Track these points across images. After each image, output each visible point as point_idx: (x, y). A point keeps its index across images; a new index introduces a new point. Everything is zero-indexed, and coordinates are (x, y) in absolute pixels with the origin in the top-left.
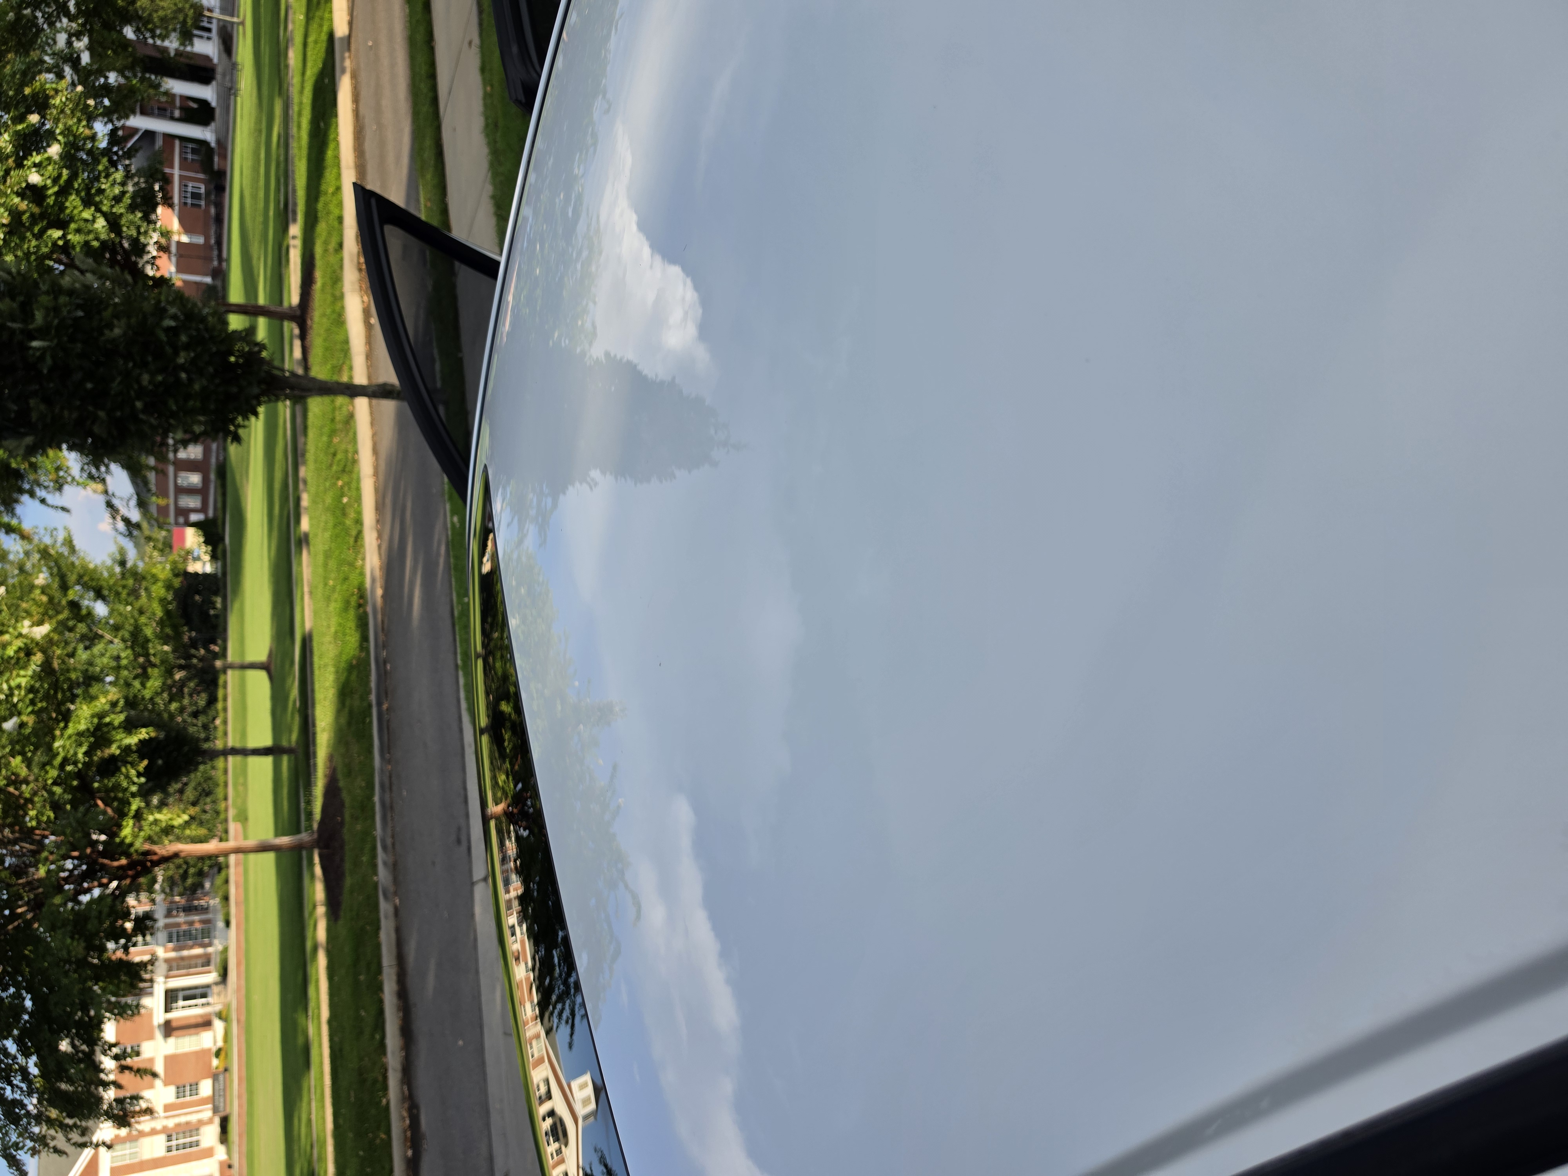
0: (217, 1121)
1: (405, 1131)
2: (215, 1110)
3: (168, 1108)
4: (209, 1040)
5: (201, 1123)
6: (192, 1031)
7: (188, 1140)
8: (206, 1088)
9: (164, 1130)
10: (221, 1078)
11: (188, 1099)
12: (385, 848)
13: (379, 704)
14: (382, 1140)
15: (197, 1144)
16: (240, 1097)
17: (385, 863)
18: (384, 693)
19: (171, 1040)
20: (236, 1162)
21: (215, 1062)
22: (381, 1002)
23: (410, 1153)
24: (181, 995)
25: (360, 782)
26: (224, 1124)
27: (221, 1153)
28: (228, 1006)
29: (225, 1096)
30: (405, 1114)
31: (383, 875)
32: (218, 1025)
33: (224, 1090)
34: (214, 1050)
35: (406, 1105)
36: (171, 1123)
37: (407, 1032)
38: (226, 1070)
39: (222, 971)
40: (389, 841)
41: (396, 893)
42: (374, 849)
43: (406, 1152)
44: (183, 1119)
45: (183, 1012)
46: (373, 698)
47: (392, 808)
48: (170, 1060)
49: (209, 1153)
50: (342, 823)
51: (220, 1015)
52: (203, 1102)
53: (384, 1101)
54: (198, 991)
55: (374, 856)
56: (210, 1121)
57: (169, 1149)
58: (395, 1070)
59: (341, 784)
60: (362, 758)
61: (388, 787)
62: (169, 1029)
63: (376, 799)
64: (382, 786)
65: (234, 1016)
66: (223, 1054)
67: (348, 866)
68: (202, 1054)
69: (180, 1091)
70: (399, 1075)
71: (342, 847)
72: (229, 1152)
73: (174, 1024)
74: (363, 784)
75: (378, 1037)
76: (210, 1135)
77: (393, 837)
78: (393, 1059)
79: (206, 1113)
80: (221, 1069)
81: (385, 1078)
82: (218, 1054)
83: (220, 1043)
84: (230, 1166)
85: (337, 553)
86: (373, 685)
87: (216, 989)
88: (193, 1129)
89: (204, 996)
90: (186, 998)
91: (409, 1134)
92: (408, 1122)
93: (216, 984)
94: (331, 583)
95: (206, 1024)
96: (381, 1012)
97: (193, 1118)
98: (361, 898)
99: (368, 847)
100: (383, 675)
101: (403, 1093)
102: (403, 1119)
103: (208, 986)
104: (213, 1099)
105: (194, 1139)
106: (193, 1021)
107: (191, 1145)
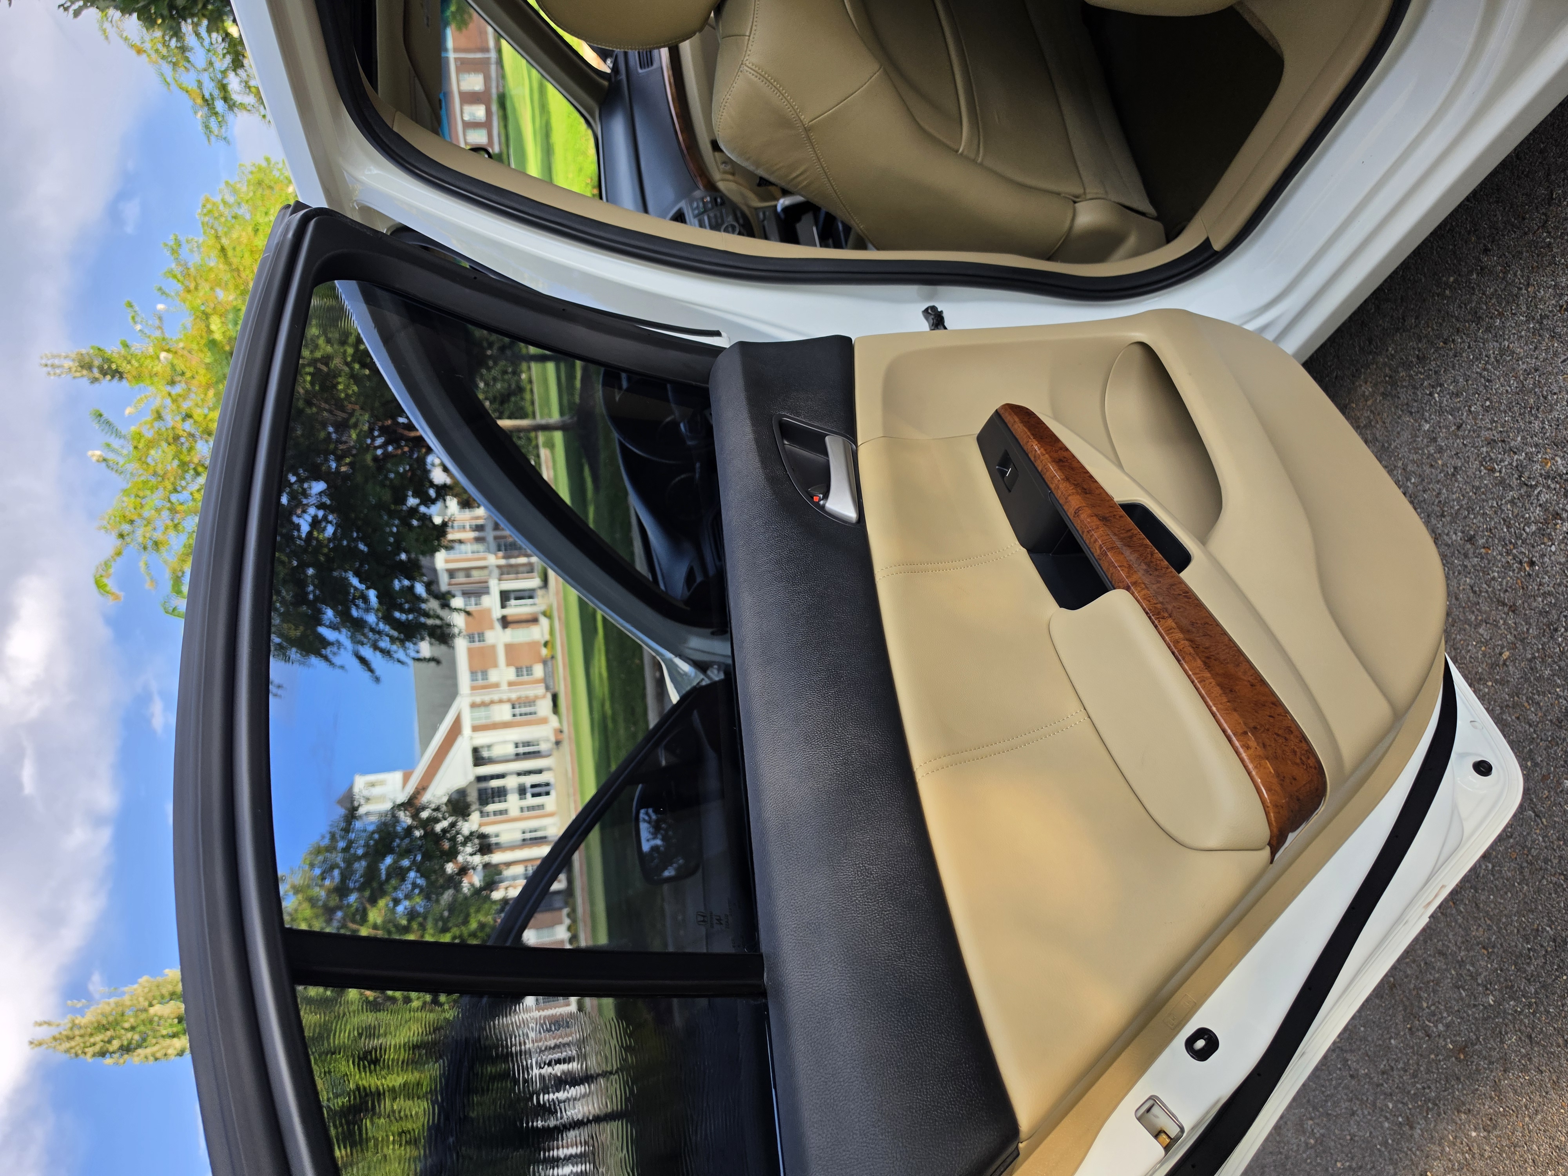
0: (549, 697)
2: (547, 688)
3: (510, 684)
4: (538, 633)
5: (537, 698)
6: (524, 625)
7: (528, 709)
8: (538, 670)
9: (509, 701)
10: (550, 663)
11: (525, 678)
15: (535, 713)
16: (565, 679)
19: (508, 631)
20: (565, 728)
21: (544, 652)
24: (512, 595)
26: (555, 698)
27: (554, 722)
28: (550, 607)
29: (553, 677)
32: (544, 621)
33: (553, 673)
34: (543, 642)
36: (514, 696)
38: (553, 657)
39: (543, 577)
44: (523, 694)
45: (515, 609)
48: (510, 648)
49: (544, 721)
51: (544, 614)
52: (537, 682)
54: (526, 594)
56: (544, 697)
57: (514, 715)
62: (505, 622)
65: (555, 614)
66: (549, 646)
68: (533, 645)
69: (519, 672)
72: (560, 721)
73: (509, 619)
76: (544, 707)
79: (540, 690)
80: (549, 656)
82: (546, 644)
83: (547, 637)
84: (561, 732)
87: (540, 593)
88: (531, 702)
89: (531, 597)
90: (517, 598)
93: (540, 588)
95: (534, 620)
97: (531, 693)
103: (533, 590)
104: (544, 680)
105: (532, 709)
106: (524, 617)
107: (531, 714)
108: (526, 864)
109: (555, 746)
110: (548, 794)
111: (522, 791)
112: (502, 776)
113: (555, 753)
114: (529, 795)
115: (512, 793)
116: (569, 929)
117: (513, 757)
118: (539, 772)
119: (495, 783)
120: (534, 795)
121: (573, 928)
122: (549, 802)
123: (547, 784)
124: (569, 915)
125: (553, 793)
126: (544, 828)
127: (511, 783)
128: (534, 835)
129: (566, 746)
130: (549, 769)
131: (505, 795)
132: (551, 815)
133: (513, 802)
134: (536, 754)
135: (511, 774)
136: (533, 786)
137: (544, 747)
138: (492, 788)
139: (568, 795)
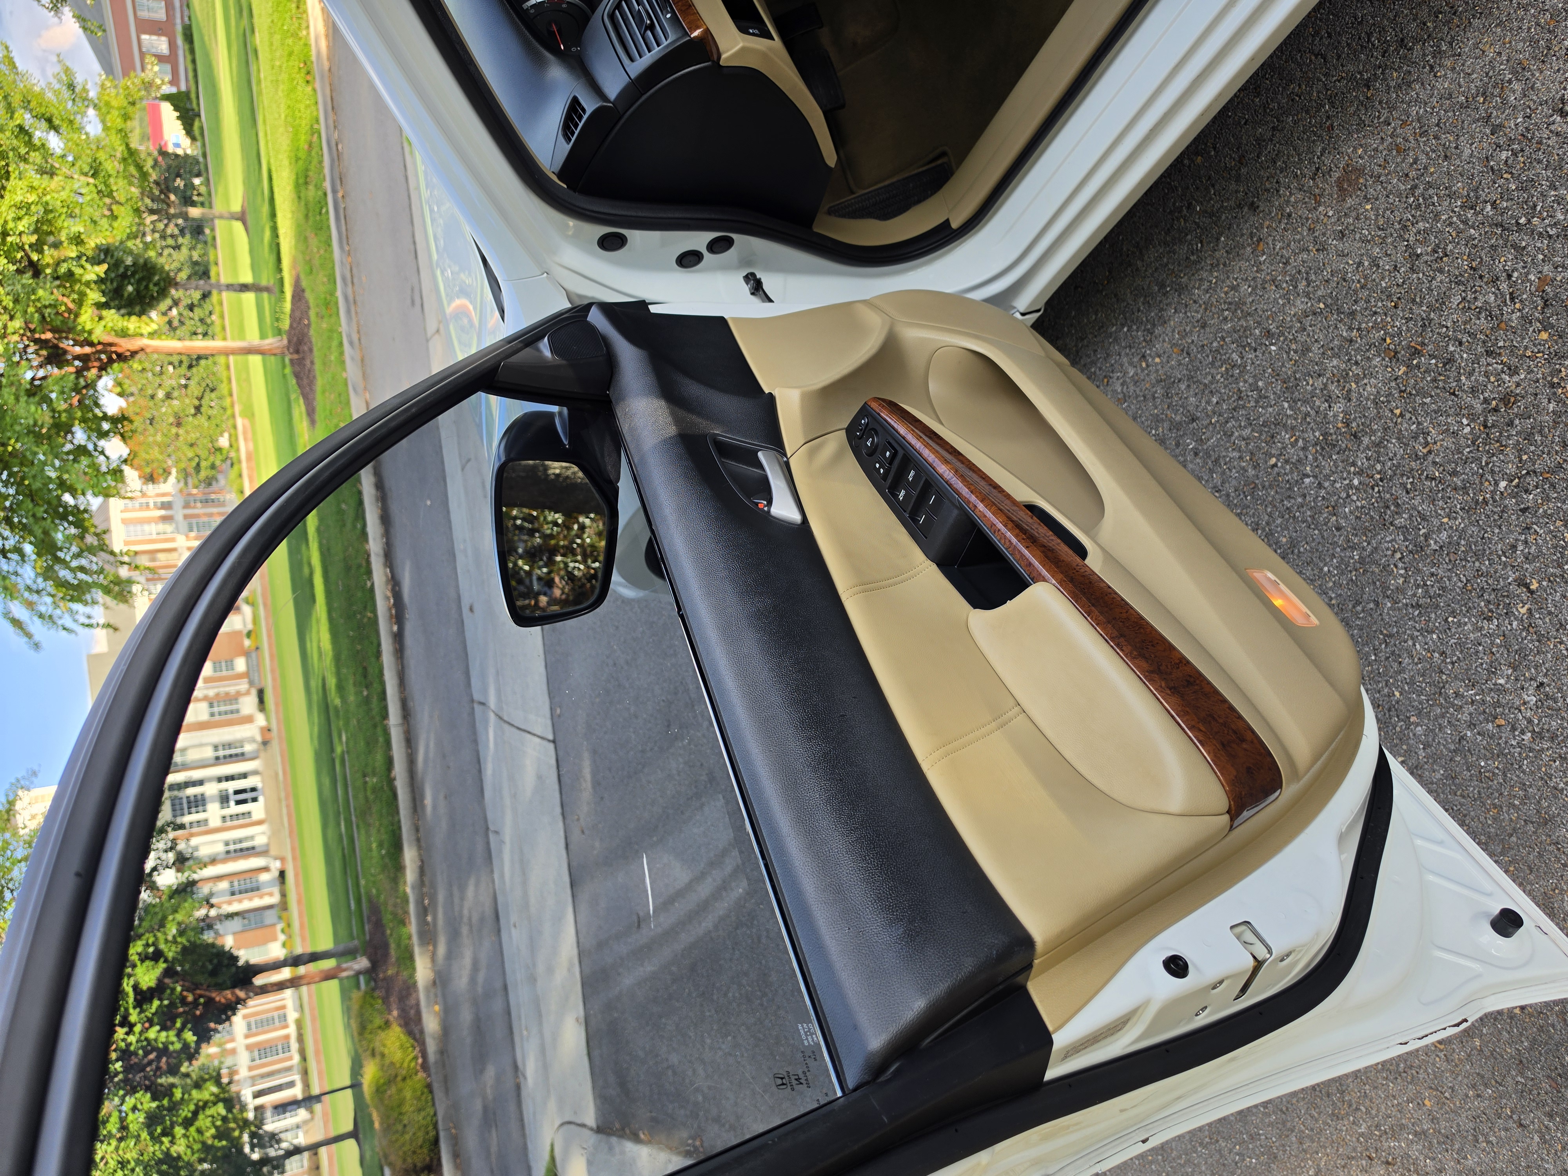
0: (254, 692)
1: (390, 609)
2: (251, 683)
3: (207, 680)
4: (239, 623)
5: (239, 694)
7: (228, 708)
8: (241, 665)
9: (206, 698)
10: (254, 655)
11: (224, 673)
12: (351, 343)
13: (334, 191)
14: (369, 618)
15: (238, 711)
16: (273, 671)
17: (353, 359)
18: (339, 179)
20: (274, 726)
21: (247, 643)
22: (360, 493)
23: (395, 628)
25: (322, 277)
26: (261, 694)
27: (261, 720)
29: (258, 671)
30: (389, 594)
31: (352, 371)
32: (246, 609)
33: (258, 665)
34: (245, 632)
35: (390, 587)
36: (211, 693)
37: (386, 519)
38: (257, 648)
40: (355, 337)
41: (365, 389)
42: (341, 344)
43: (391, 628)
44: (222, 690)
46: (327, 185)
47: (355, 302)
49: (249, 719)
50: (309, 325)
51: (247, 602)
52: (240, 676)
53: (369, 584)
55: (342, 353)
56: (248, 693)
57: (212, 715)
58: (377, 555)
59: (304, 284)
60: (322, 252)
61: (351, 280)
63: (339, 293)
64: (344, 279)
65: (260, 601)
66: (253, 636)
67: (318, 367)
68: (233, 636)
69: (217, 667)
70: (381, 560)
71: (311, 350)
72: (268, 719)
74: (325, 279)
75: (359, 526)
76: (248, 705)
77: (359, 332)
78: (375, 545)
79: (243, 686)
80: (253, 647)
81: (368, 563)
82: (249, 634)
83: (250, 626)
84: (269, 730)
85: (280, 24)
86: (327, 171)
88: (233, 698)
91: (394, 612)
92: (392, 601)
94: (278, 63)
96: (361, 503)
97: (232, 690)
98: (332, 396)
99: (335, 343)
100: (337, 157)
101: (387, 576)
102: (388, 598)
104: (246, 675)
105: (234, 707)
107: (232, 712)
108: (231, 879)
109: (262, 747)
110: (255, 800)
111: (224, 799)
112: (200, 783)
113: (262, 754)
114: (232, 803)
115: (213, 801)
116: (284, 945)
117: (213, 761)
118: (244, 776)
119: (191, 791)
120: (238, 802)
121: (288, 945)
122: (257, 810)
123: (253, 790)
124: (283, 931)
125: (261, 799)
126: (252, 838)
127: (211, 789)
128: (238, 846)
129: (275, 745)
130: (255, 773)
131: (204, 805)
132: (260, 823)
133: (213, 813)
134: (241, 757)
135: (210, 779)
136: (237, 792)
137: (248, 748)
138: (188, 797)
139: (280, 800)
